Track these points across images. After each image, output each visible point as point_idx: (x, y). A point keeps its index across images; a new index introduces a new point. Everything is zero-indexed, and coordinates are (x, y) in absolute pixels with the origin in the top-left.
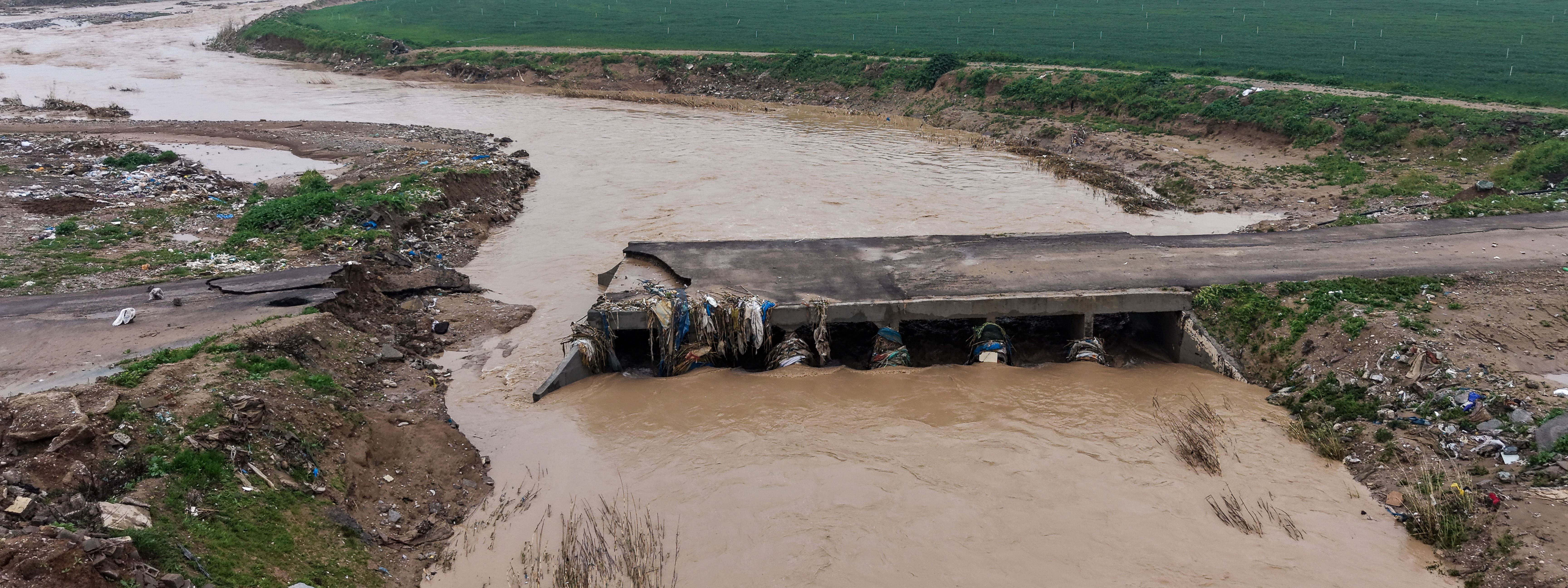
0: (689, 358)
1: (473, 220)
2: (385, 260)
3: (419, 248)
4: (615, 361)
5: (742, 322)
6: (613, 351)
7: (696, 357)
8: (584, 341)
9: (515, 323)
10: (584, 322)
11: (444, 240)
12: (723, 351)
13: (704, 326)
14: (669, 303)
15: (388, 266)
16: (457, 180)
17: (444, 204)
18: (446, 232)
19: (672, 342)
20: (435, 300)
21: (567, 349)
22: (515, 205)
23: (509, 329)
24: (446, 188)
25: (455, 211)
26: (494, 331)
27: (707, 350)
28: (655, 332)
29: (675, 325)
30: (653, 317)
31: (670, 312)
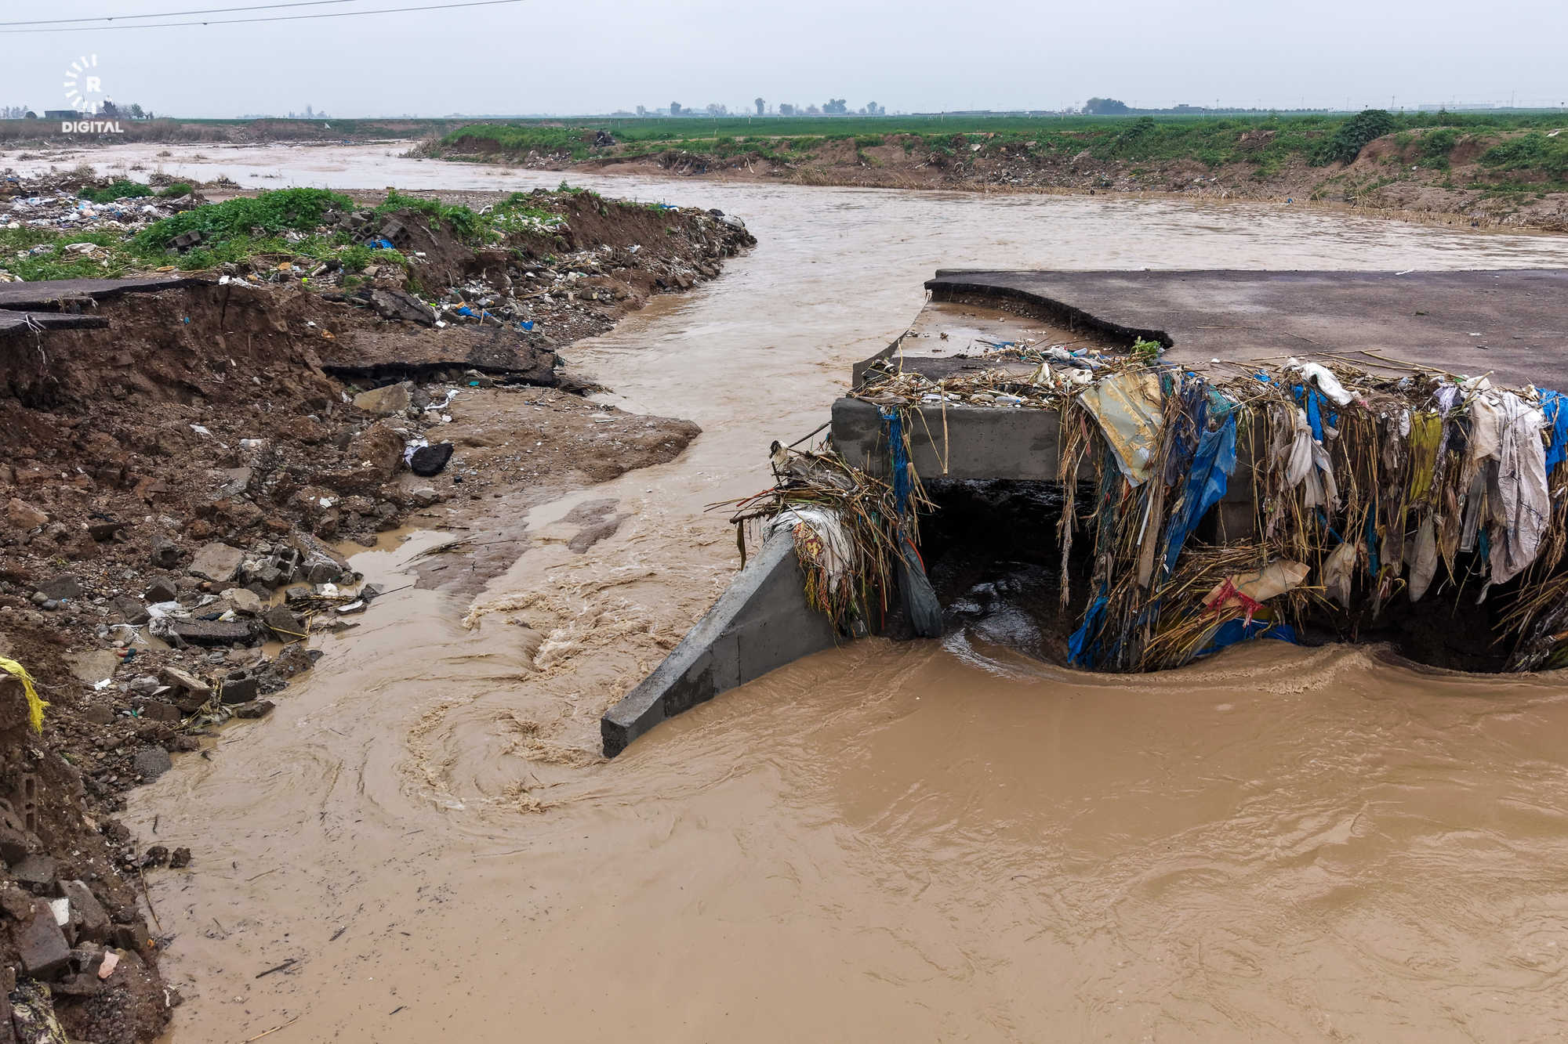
0: (1216, 604)
1: (618, 277)
2: (372, 306)
3: (488, 306)
4: (922, 594)
5: (1452, 474)
6: (916, 558)
7: (1247, 602)
8: (815, 516)
9: (637, 458)
10: (817, 445)
11: (548, 298)
12: (1345, 584)
13: (1294, 478)
14: (1152, 382)
15: (378, 318)
16: (600, 212)
17: (566, 242)
18: (557, 287)
19: (1153, 535)
20: (452, 394)
21: (751, 544)
22: (705, 268)
23: (616, 472)
24: (573, 218)
25: (587, 257)
26: (574, 475)
27: (1291, 576)
28: (1086, 496)
29: (1174, 472)
30: (1083, 432)
31: (1157, 418)
